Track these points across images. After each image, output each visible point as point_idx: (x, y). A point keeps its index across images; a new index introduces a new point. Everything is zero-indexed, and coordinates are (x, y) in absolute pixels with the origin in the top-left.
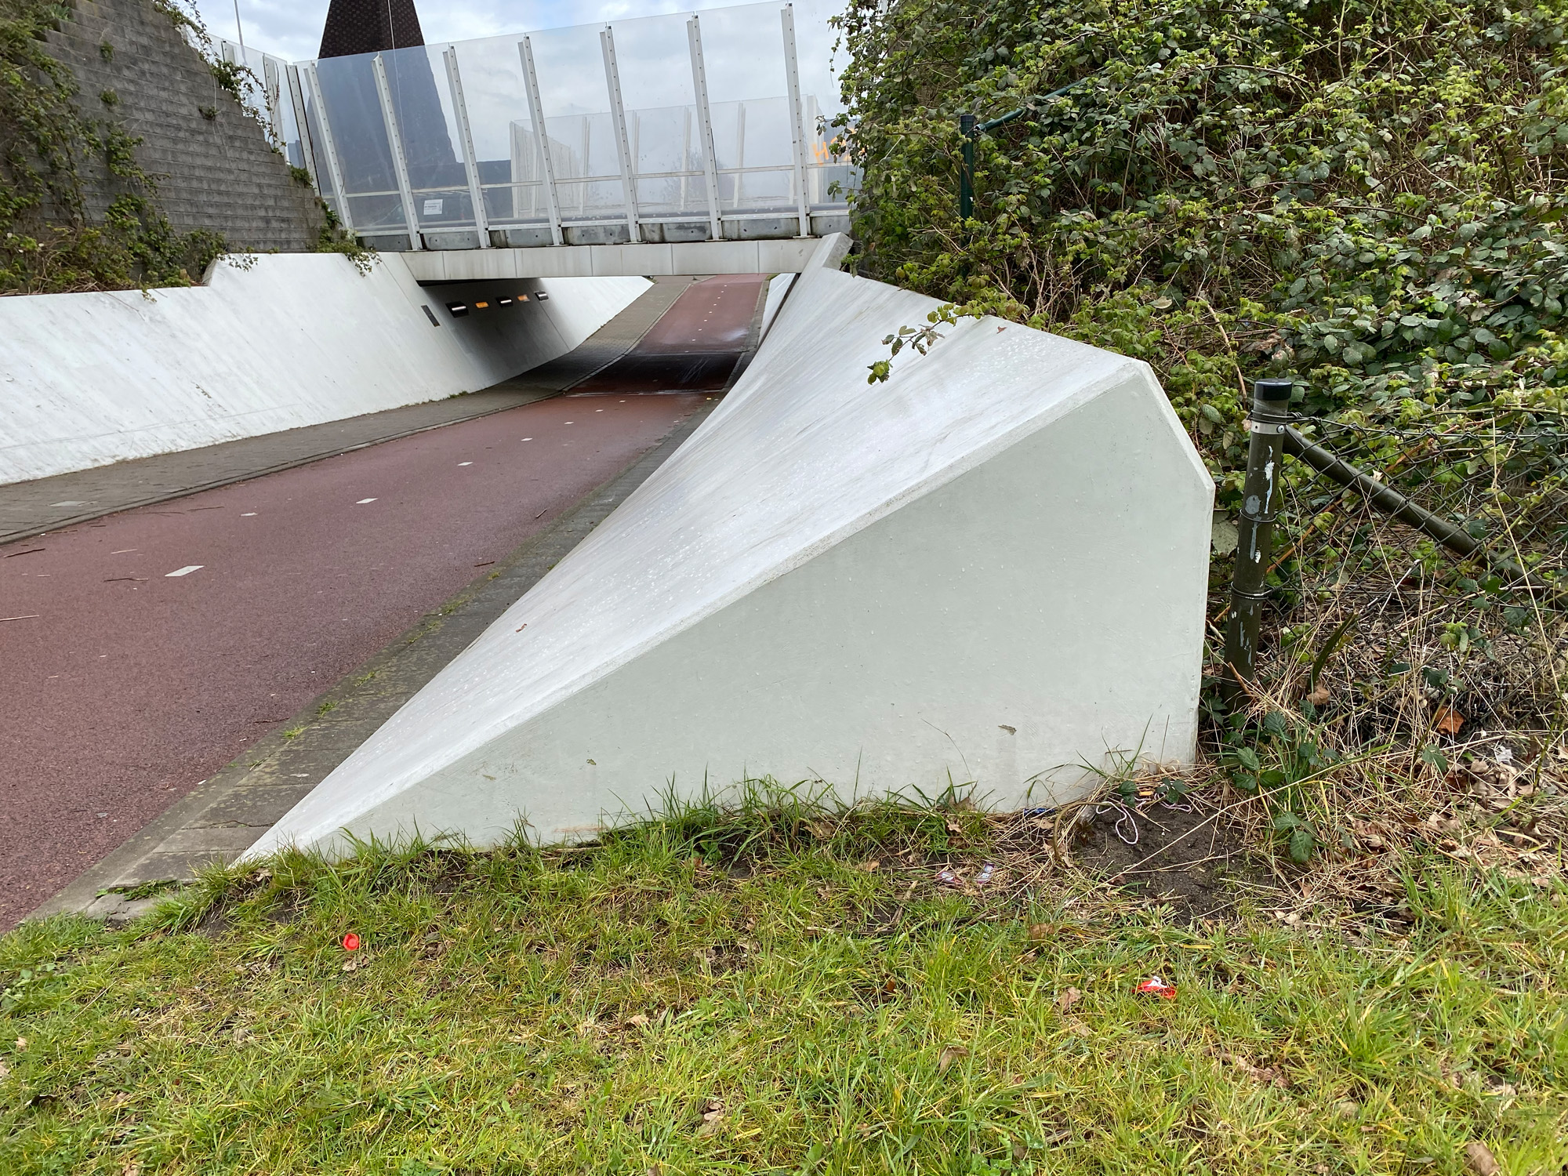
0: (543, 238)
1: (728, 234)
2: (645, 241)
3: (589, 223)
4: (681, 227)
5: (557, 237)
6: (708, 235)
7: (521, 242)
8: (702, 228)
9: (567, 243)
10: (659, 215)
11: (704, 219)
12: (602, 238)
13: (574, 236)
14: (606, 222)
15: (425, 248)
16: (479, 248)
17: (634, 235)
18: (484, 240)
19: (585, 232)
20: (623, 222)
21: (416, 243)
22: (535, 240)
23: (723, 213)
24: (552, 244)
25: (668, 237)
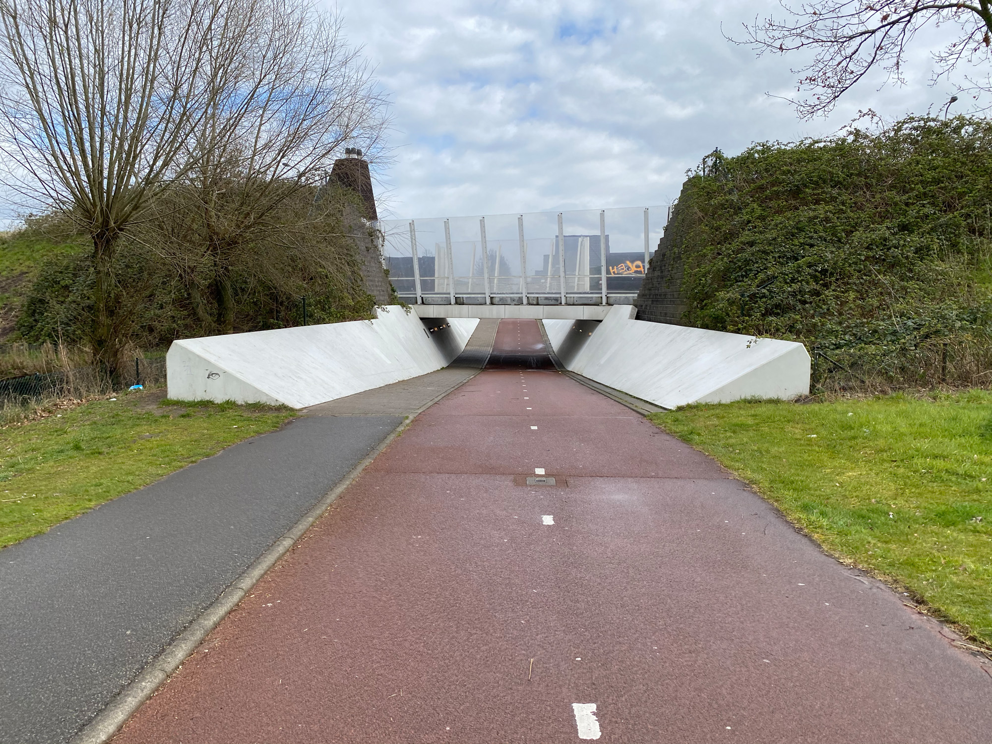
0: (481, 301)
1: (568, 302)
2: (529, 304)
3: (504, 296)
4: (546, 298)
5: (488, 301)
6: (559, 302)
7: (470, 302)
8: (556, 299)
9: (492, 304)
10: (537, 293)
11: (558, 296)
12: (509, 302)
13: (496, 301)
14: (512, 295)
15: (423, 303)
16: (450, 304)
17: (525, 301)
18: (453, 301)
19: (501, 299)
20: (520, 295)
21: (419, 301)
22: (478, 302)
23: (567, 293)
24: (485, 304)
25: (540, 303)
